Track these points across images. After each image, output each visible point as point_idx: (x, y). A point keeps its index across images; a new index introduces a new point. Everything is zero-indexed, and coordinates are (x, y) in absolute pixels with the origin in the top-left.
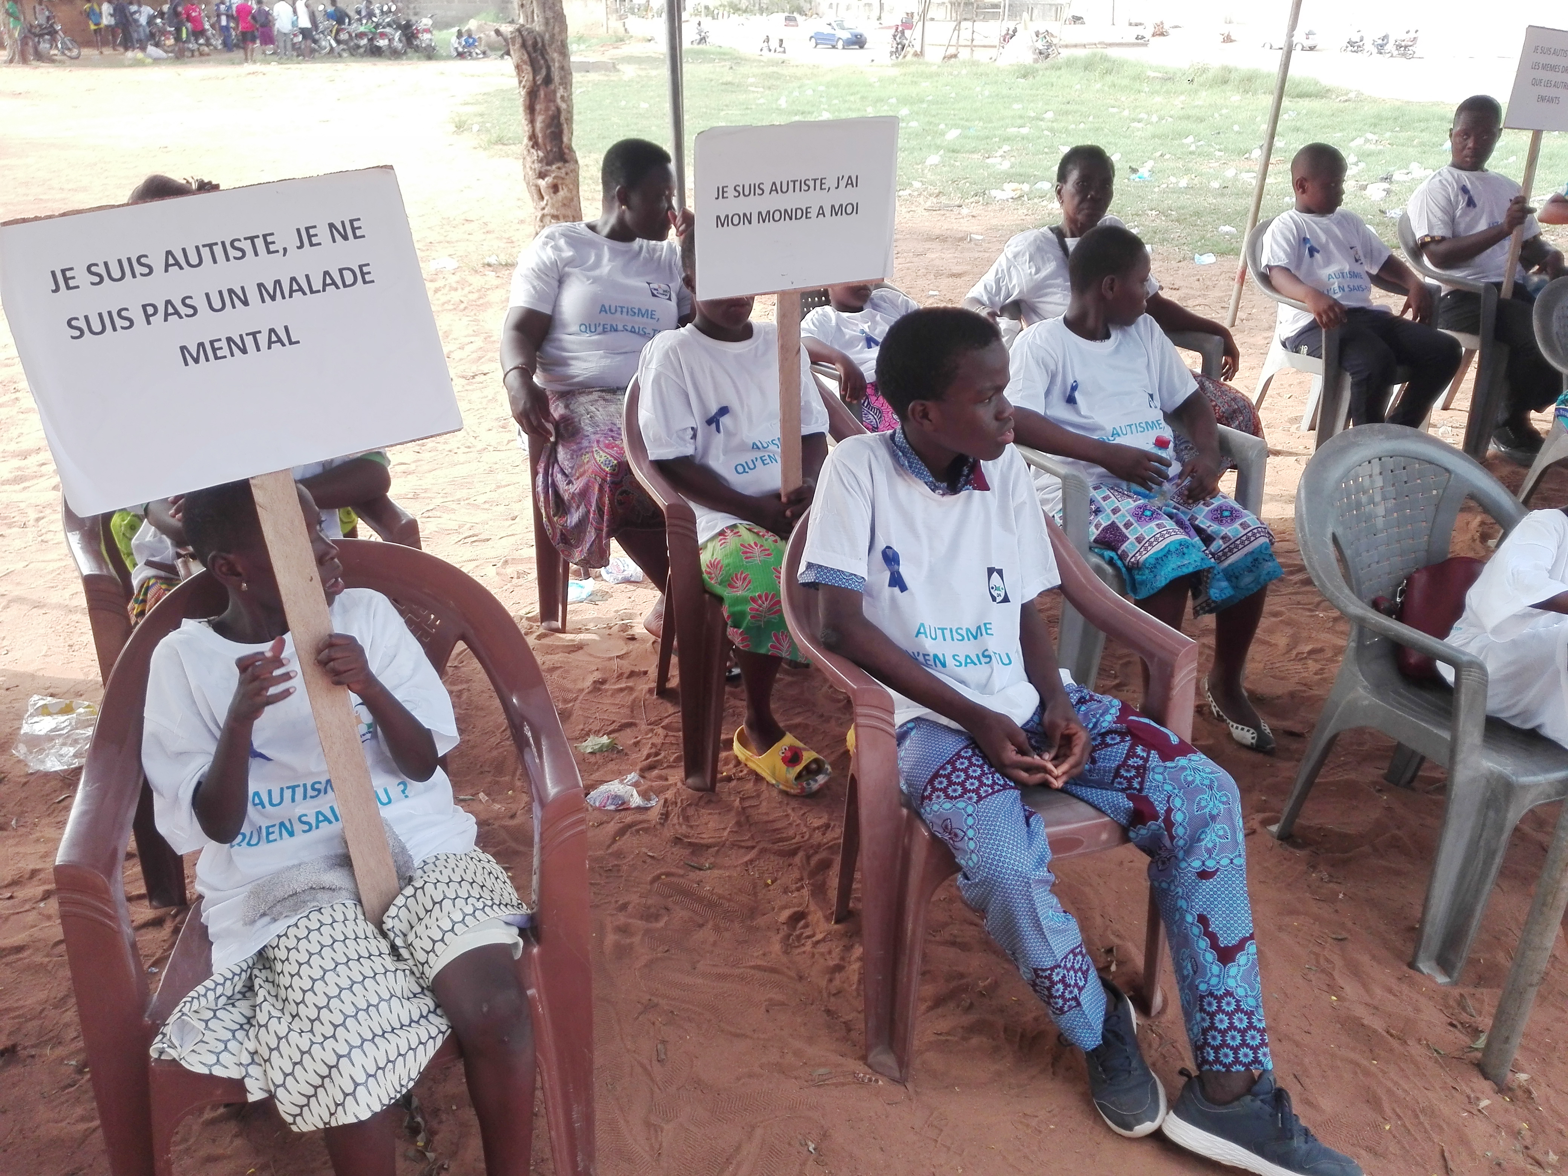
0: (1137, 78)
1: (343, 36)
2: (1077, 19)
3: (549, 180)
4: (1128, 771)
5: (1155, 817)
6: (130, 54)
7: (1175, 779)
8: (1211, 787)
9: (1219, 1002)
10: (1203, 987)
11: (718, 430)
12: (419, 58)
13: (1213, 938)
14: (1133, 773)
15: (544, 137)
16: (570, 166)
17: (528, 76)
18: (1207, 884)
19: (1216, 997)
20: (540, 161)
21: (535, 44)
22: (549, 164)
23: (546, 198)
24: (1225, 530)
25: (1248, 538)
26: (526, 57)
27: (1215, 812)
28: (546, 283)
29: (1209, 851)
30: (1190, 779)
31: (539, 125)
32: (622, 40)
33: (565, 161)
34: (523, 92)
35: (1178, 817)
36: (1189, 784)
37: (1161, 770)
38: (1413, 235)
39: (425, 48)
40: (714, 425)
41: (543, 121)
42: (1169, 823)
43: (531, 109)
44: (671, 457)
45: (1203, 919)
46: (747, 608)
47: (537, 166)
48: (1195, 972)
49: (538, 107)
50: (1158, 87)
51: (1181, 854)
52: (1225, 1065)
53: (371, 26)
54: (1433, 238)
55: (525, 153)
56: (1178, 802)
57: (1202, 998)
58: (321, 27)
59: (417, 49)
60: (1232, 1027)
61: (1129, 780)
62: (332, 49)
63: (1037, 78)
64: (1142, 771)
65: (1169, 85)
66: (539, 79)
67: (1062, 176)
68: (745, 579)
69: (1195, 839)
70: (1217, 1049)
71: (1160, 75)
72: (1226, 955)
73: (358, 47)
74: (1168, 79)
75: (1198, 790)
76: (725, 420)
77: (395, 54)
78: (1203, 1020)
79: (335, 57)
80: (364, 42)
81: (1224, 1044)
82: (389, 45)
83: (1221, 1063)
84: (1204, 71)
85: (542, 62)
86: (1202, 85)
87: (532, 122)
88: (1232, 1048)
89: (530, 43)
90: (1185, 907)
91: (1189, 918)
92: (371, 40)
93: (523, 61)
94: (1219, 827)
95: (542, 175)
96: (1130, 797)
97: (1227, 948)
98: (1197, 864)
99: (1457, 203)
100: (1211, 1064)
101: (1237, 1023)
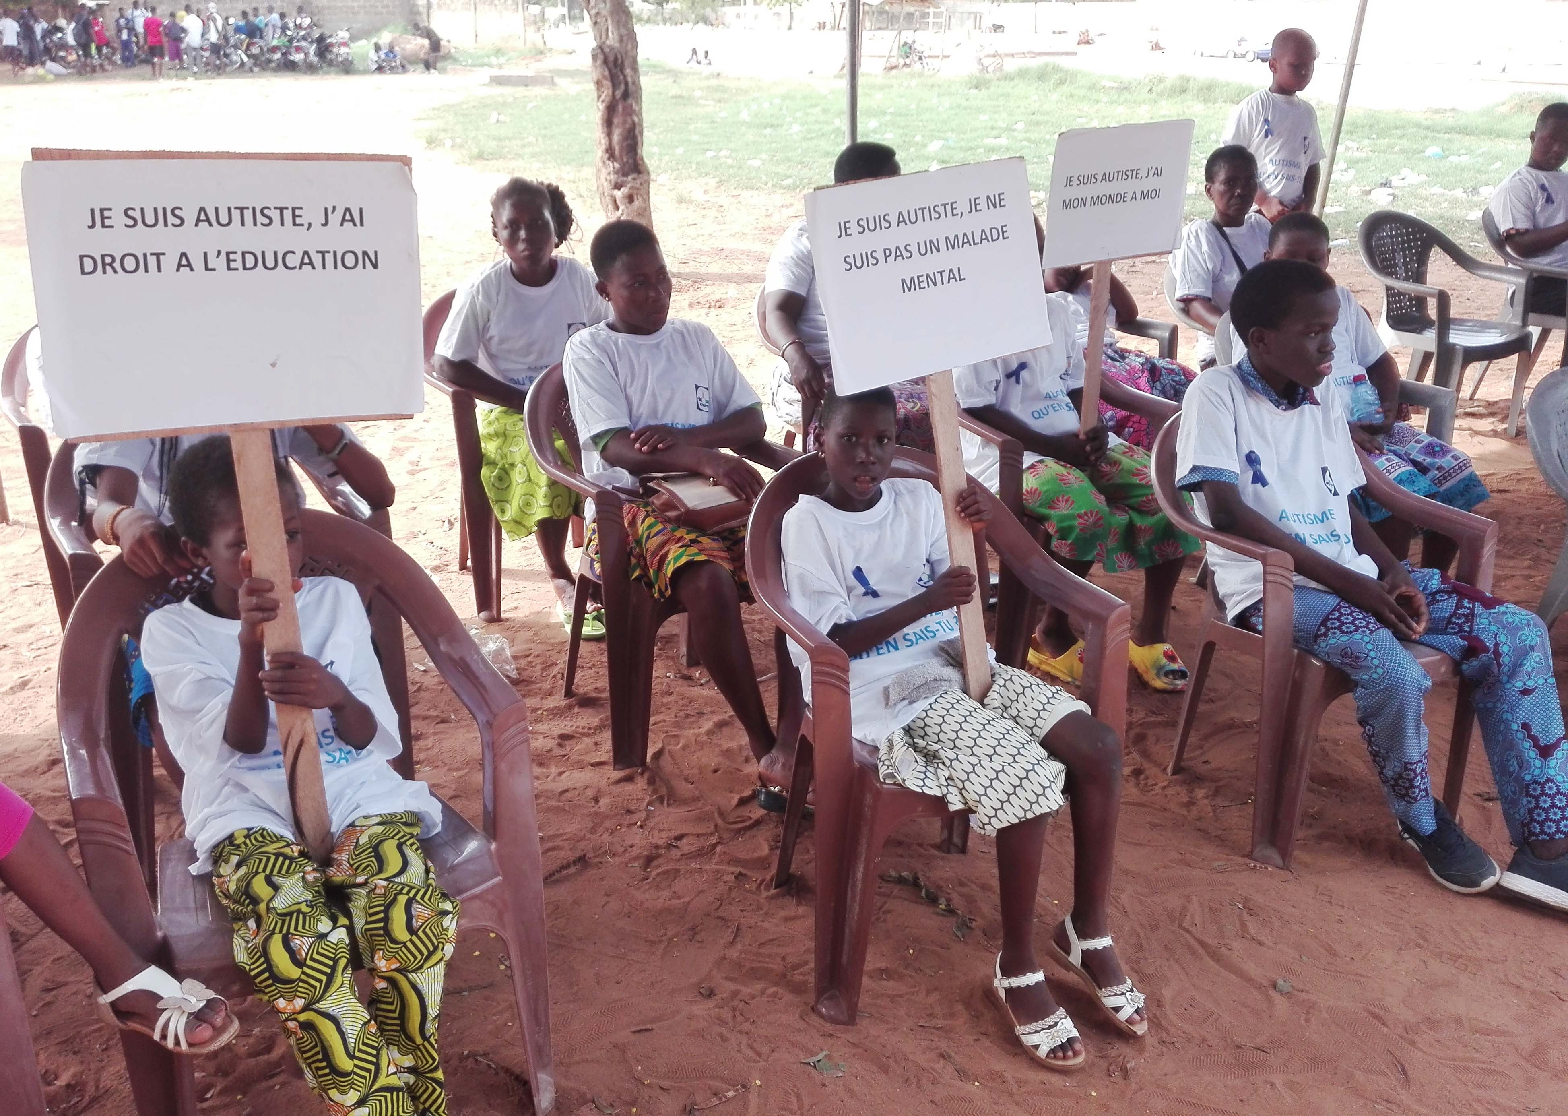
0: (1092, 87)
1: (255, 50)
2: (997, 28)
3: (625, 190)
4: (1459, 618)
5: (1486, 650)
6: (30, 70)
7: (1499, 622)
8: (1529, 626)
9: (1543, 787)
10: (1528, 778)
11: (1018, 382)
12: (337, 73)
13: (1535, 740)
14: (1463, 620)
15: (621, 150)
16: (644, 177)
17: (607, 92)
18: (1528, 699)
19: (1539, 784)
20: (616, 172)
21: (616, 59)
22: (625, 174)
23: (621, 208)
24: (1439, 461)
25: (1460, 468)
26: (607, 73)
27: (1533, 643)
28: (803, 269)
29: (1529, 674)
30: (1510, 620)
31: (616, 138)
32: (542, 53)
33: (639, 172)
34: (602, 107)
35: (1504, 649)
36: (1510, 624)
37: (1486, 615)
38: (1497, 229)
39: (342, 62)
40: (1014, 379)
41: (621, 134)
42: (1497, 654)
43: (608, 123)
44: (981, 405)
45: (1526, 726)
46: (1076, 523)
47: (613, 177)
48: (1520, 767)
49: (616, 121)
50: (1115, 97)
51: (1505, 679)
52: (1549, 835)
53: (284, 40)
54: (1518, 231)
55: (601, 164)
56: (1503, 638)
57: (1527, 786)
58: (232, 41)
59: (331, 63)
60: (1553, 806)
61: (1461, 625)
62: (243, 64)
63: (992, 89)
64: (1471, 617)
65: (1126, 95)
66: (618, 94)
67: (1210, 176)
68: (1067, 500)
69: (1516, 667)
70: (1541, 824)
71: (1116, 85)
72: (1546, 752)
73: (270, 61)
74: (1125, 88)
75: (1518, 629)
76: (1024, 374)
77: (311, 69)
78: (1529, 802)
79: (246, 72)
80: (278, 56)
81: (1548, 819)
82: (305, 60)
83: (1546, 833)
84: (1160, 80)
85: (621, 77)
86: (1161, 94)
87: (609, 135)
88: (1554, 821)
89: (611, 59)
90: (1510, 718)
91: (1515, 727)
92: (284, 54)
93: (605, 77)
94: (1536, 655)
95: (618, 186)
96: (1462, 638)
97: (1546, 746)
98: (1519, 684)
99: (1537, 199)
100: (1537, 835)
101: (1557, 803)
